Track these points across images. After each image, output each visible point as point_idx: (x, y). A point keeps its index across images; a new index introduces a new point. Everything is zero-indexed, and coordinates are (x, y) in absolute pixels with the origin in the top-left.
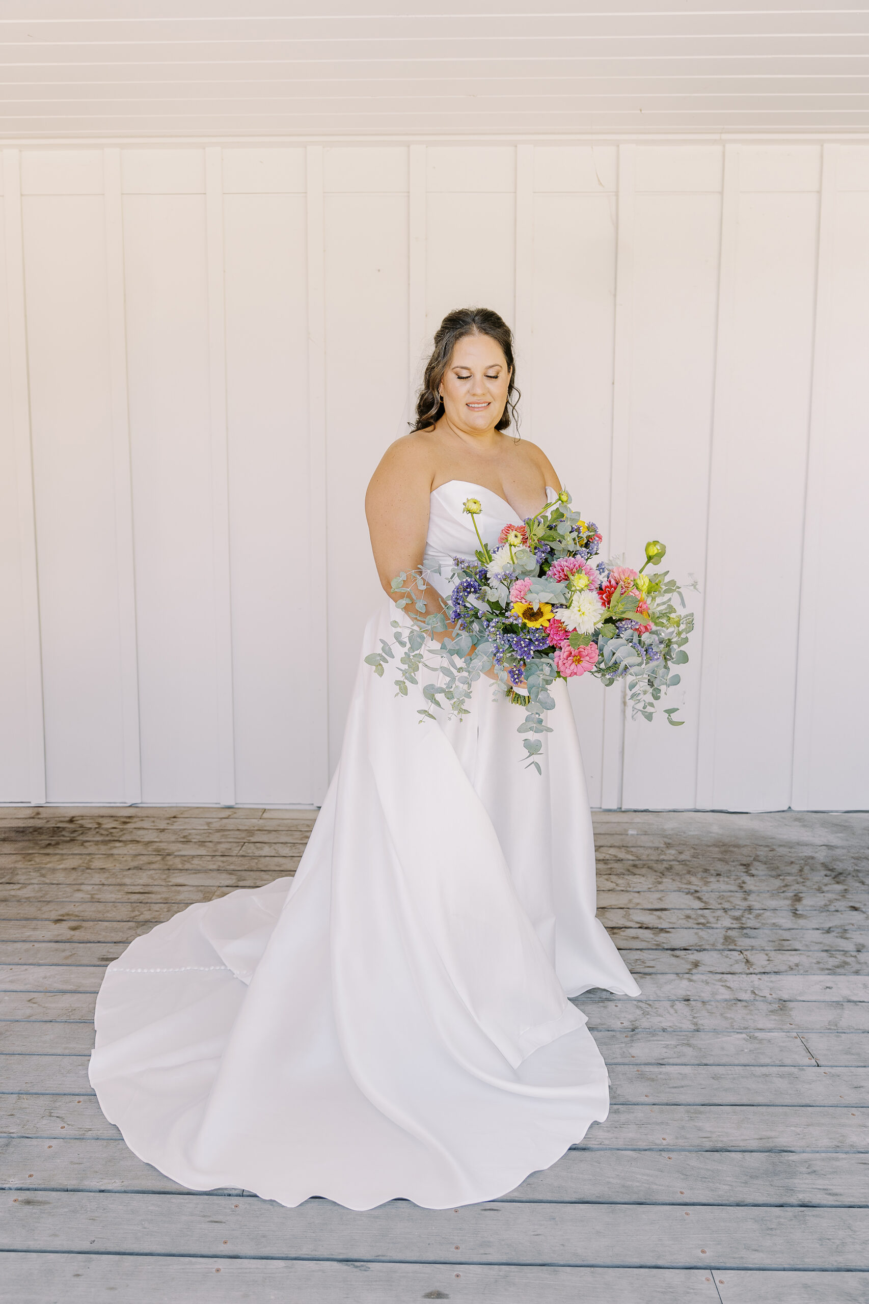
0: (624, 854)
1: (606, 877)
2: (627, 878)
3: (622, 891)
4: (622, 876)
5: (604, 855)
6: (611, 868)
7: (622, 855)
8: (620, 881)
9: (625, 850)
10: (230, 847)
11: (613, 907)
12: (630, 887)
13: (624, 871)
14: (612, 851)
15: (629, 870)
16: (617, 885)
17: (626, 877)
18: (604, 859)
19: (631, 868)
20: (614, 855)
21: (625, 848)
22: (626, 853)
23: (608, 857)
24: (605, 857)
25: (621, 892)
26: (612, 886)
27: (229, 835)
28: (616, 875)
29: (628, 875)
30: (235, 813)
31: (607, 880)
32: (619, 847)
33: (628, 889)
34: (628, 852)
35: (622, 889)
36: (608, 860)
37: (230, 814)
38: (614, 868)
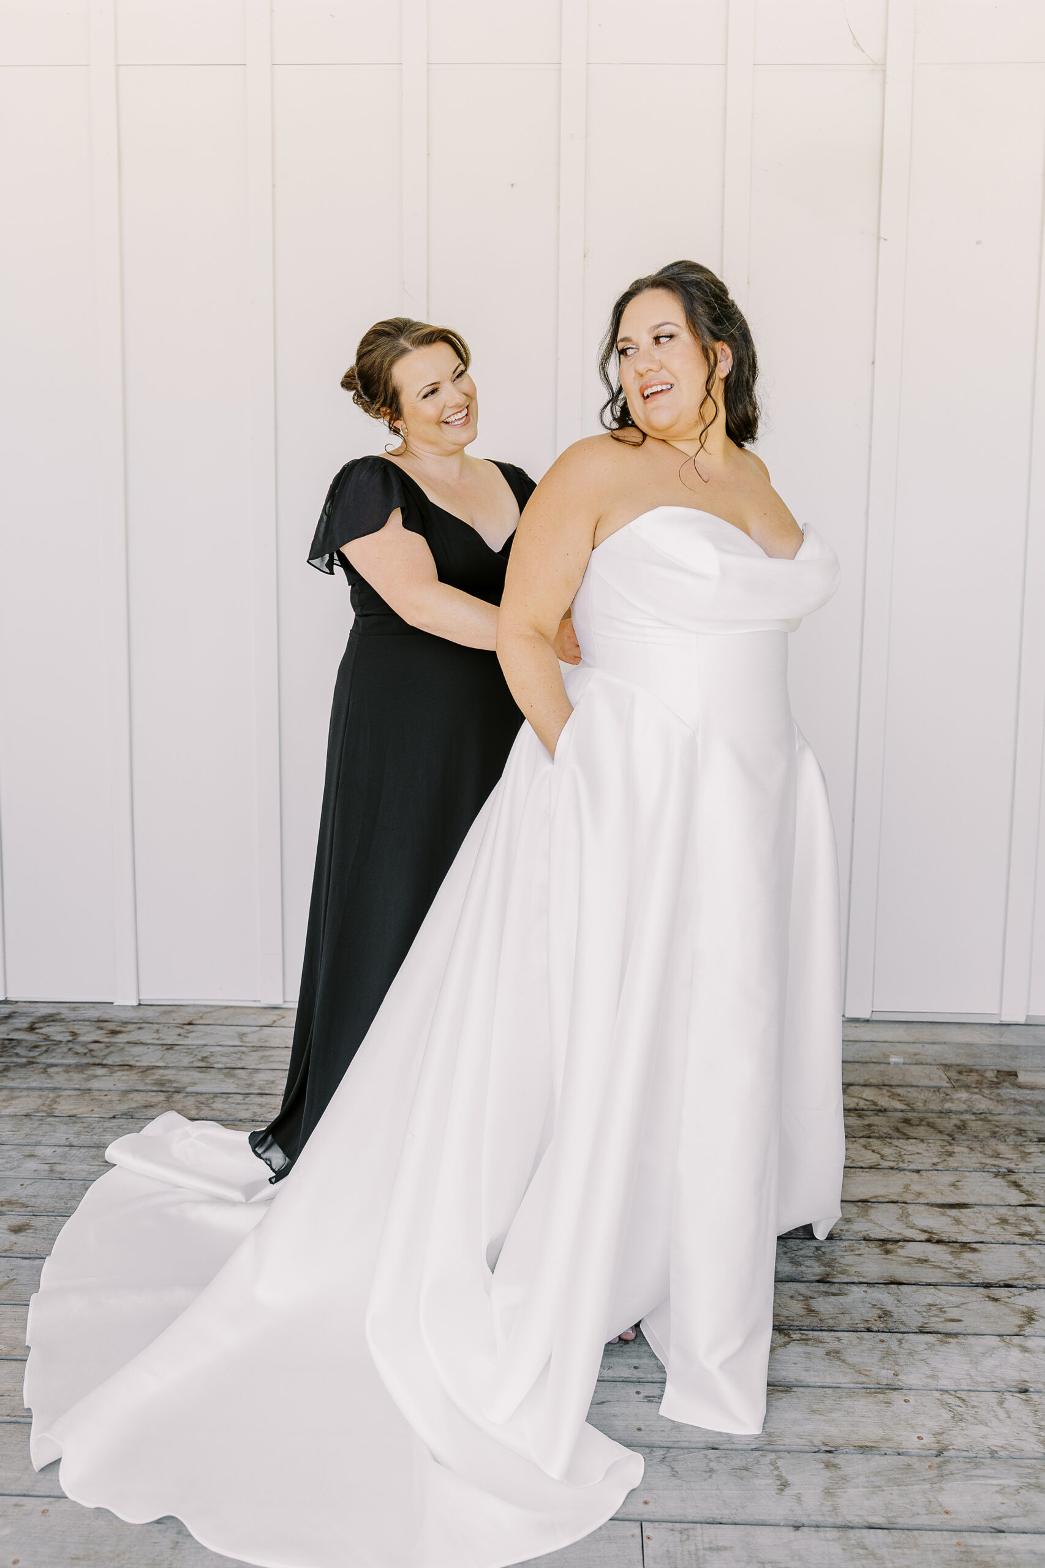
0: (887, 1099)
1: (863, 1141)
2: (896, 1144)
3: (892, 1168)
4: (888, 1140)
5: (856, 1100)
6: (870, 1125)
7: (884, 1101)
8: (887, 1151)
9: (888, 1091)
10: (272, 1079)
11: (881, 1199)
12: (903, 1161)
13: (890, 1132)
14: (869, 1094)
15: (897, 1130)
16: (882, 1157)
17: (896, 1142)
18: (858, 1107)
19: (900, 1125)
20: (872, 1101)
21: (887, 1088)
22: (889, 1097)
23: (862, 1104)
24: (858, 1104)
25: (890, 1171)
26: (874, 1158)
27: (272, 1056)
28: (878, 1138)
29: (899, 1139)
30: (283, 1017)
31: (865, 1147)
32: (878, 1086)
33: (901, 1165)
34: (893, 1096)
35: (892, 1164)
36: (863, 1110)
37: (275, 1018)
38: (874, 1125)
